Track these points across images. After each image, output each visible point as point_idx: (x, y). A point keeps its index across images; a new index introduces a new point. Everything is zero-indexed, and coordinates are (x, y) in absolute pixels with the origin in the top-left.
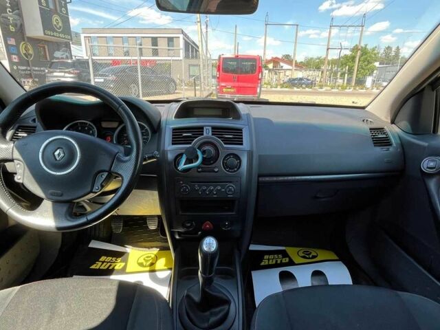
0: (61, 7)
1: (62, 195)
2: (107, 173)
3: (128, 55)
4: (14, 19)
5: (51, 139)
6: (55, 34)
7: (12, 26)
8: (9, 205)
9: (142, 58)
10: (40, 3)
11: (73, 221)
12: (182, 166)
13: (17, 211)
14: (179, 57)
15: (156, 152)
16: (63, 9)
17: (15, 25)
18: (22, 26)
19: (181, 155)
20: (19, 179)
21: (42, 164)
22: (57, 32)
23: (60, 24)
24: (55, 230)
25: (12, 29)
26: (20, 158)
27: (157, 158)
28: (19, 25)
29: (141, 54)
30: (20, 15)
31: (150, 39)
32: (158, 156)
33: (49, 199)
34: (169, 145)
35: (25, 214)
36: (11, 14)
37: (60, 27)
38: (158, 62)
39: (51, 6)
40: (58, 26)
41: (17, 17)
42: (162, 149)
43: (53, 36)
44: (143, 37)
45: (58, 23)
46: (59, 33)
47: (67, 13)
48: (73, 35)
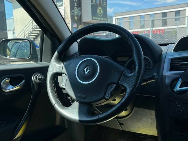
0: (103, 1)
1: (85, 99)
2: (116, 85)
3: (144, 28)
4: (78, 13)
5: (83, 60)
6: (98, 18)
7: (76, 17)
8: (55, 101)
9: (154, 29)
10: (92, 1)
11: (90, 117)
12: (178, 88)
13: (59, 106)
14: (185, 24)
15: (155, 74)
16: (104, 3)
17: (77, 16)
18: (81, 16)
19: (177, 80)
20: (63, 86)
21: (77, 76)
22: (99, 17)
23: (102, 12)
24: (78, 122)
25: (76, 18)
26: (66, 73)
27: (155, 79)
28: (79, 15)
29: (153, 26)
30: (81, 10)
31: (161, 14)
32: (157, 77)
33: (77, 101)
34: (167, 71)
35: (63, 109)
36: (76, 10)
37: (101, 14)
38: (166, 31)
39: (98, 2)
40: (100, 14)
41: (79, 11)
42: (161, 73)
43: (97, 20)
44: (156, 14)
45: (100, 12)
46: (100, 17)
47: (106, 5)
48: (108, 18)
